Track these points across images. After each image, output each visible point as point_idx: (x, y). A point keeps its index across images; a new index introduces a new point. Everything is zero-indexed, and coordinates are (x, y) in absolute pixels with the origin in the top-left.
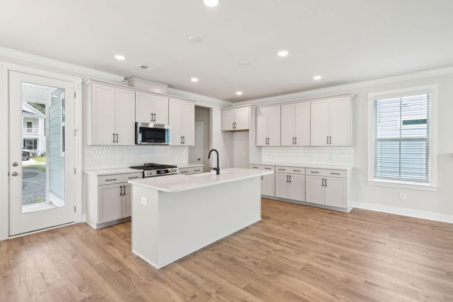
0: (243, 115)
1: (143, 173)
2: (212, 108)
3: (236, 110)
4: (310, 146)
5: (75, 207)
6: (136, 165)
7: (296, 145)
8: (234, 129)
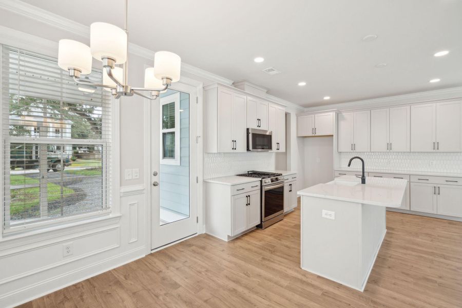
0: (325, 121)
1: (261, 181)
2: (290, 113)
3: (316, 115)
4: (410, 152)
5: (197, 218)
6: (241, 173)
7: (391, 151)
8: (313, 135)
